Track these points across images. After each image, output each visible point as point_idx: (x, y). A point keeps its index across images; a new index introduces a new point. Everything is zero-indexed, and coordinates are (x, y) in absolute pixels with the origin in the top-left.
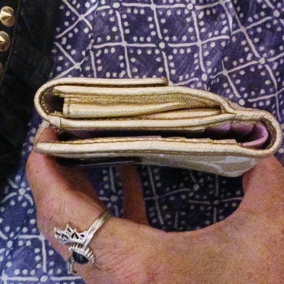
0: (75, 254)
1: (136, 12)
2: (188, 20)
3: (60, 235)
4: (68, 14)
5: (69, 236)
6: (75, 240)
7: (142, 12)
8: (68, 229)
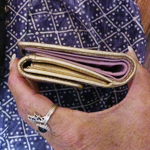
0: (39, 128)
1: (47, 36)
2: (76, 37)
3: (31, 118)
4: (11, 39)
5: (36, 119)
6: (39, 121)
7: (51, 35)
8: (35, 116)
